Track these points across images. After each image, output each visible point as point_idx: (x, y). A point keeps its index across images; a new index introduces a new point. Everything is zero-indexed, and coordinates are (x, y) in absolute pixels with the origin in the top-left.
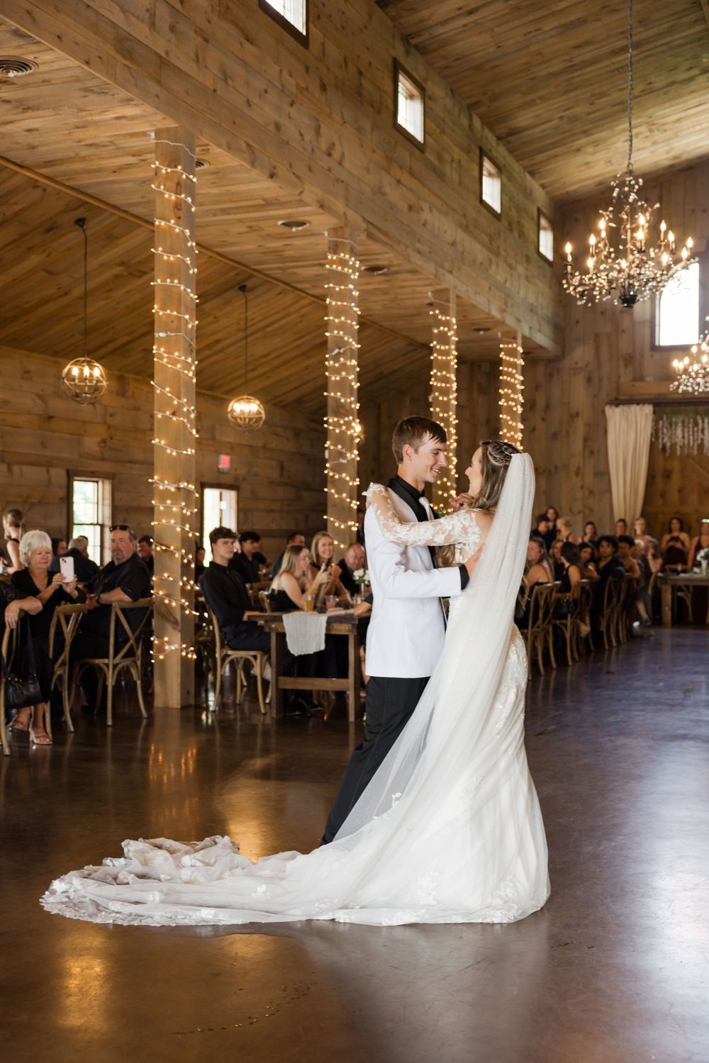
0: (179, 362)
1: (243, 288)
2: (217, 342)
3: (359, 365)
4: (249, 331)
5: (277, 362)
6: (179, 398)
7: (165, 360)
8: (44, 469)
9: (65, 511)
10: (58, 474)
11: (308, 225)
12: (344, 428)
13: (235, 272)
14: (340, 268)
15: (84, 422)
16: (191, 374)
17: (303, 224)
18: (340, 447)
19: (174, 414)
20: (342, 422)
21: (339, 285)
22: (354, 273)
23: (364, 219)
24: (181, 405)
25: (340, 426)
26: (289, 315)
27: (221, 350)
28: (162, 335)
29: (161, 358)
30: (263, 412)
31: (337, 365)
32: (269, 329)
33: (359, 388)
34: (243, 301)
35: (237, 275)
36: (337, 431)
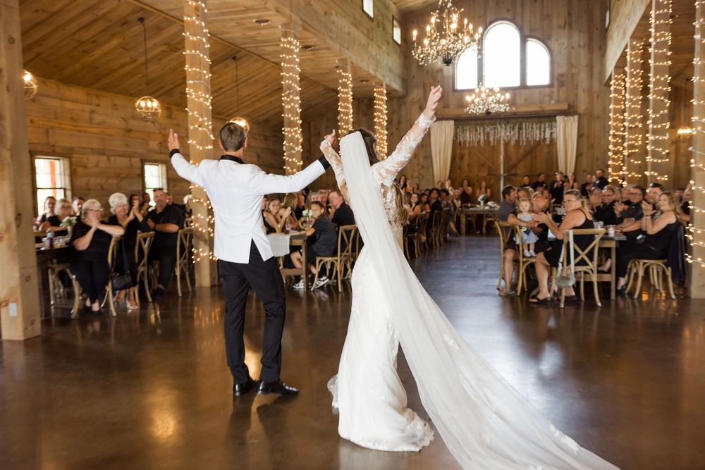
0: (201, 97)
1: (234, 58)
2: (221, 88)
3: (300, 100)
4: (239, 82)
5: (254, 99)
6: (202, 117)
7: (193, 96)
8: (128, 159)
9: (141, 181)
10: (136, 161)
11: (269, 22)
12: (293, 134)
13: (230, 49)
14: (288, 46)
15: (149, 133)
16: (208, 104)
17: (267, 21)
18: (291, 144)
19: (200, 126)
20: (292, 130)
21: (289, 55)
22: (296, 48)
23: (301, 19)
24: (203, 122)
25: (291, 133)
26: (260, 73)
27: (224, 93)
28: (191, 82)
29: (191, 95)
30: (248, 126)
31: (288, 99)
32: (249, 81)
33: (301, 112)
34: (235, 65)
35: (231, 51)
36: (290, 135)
